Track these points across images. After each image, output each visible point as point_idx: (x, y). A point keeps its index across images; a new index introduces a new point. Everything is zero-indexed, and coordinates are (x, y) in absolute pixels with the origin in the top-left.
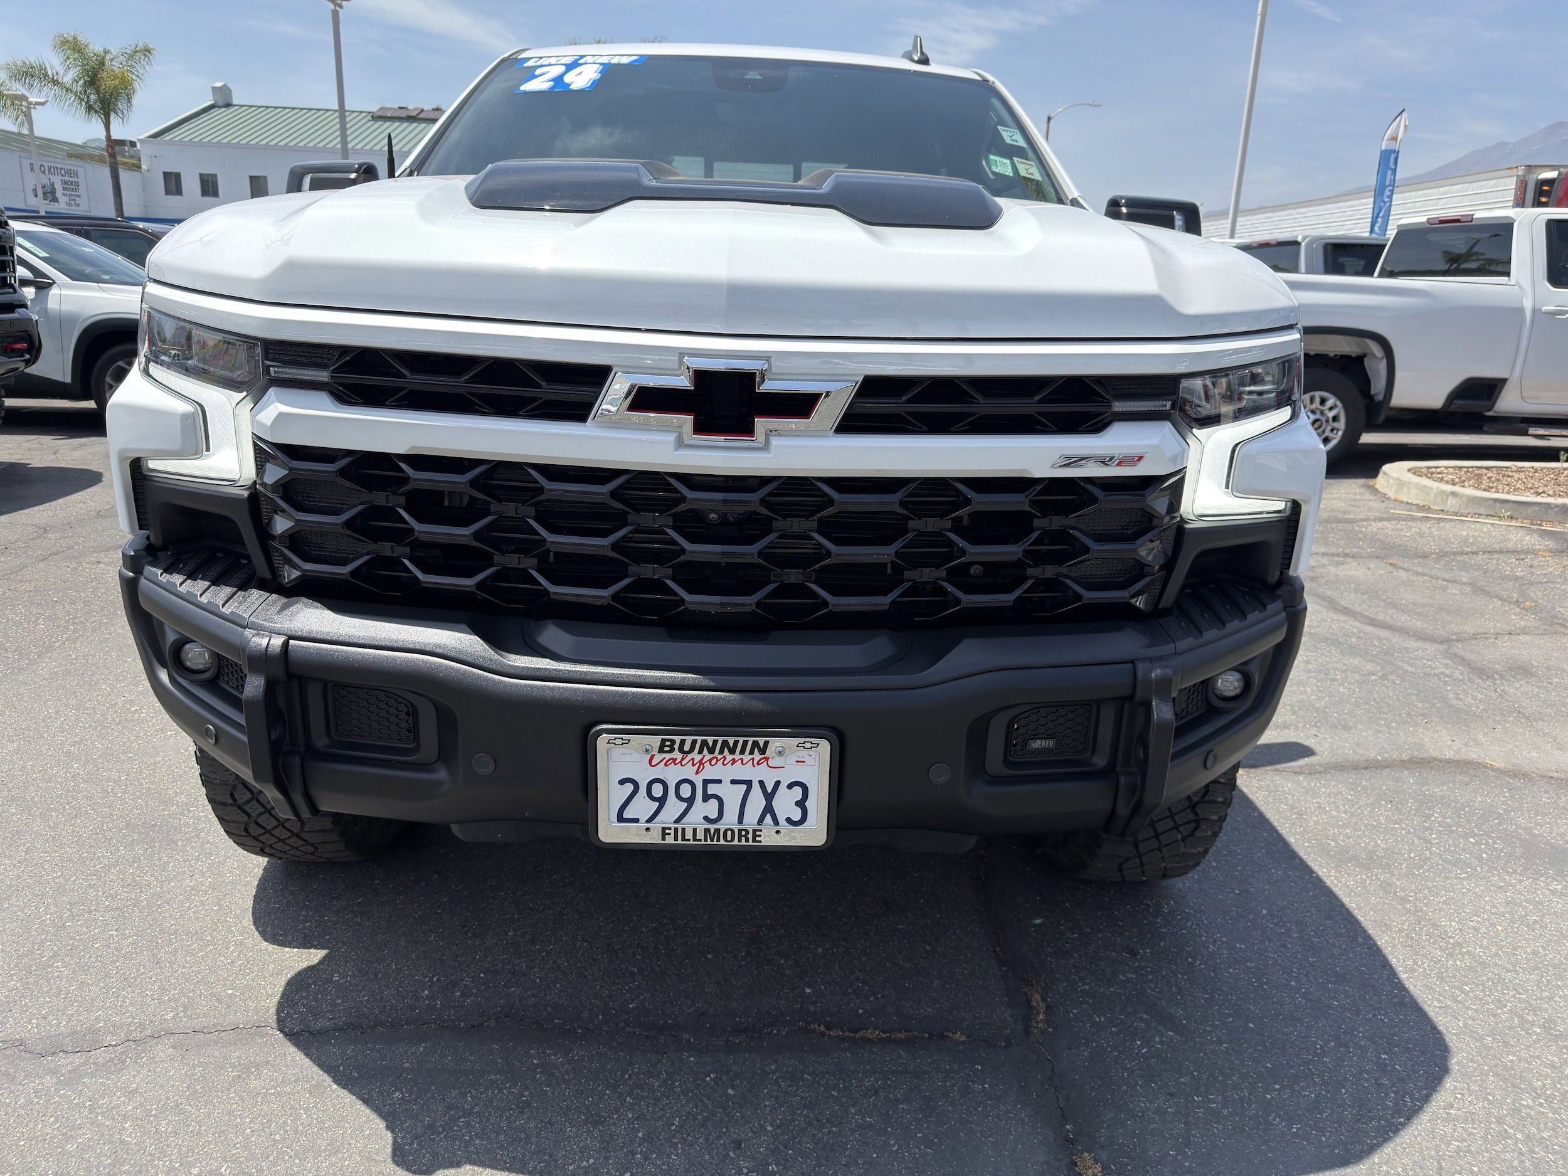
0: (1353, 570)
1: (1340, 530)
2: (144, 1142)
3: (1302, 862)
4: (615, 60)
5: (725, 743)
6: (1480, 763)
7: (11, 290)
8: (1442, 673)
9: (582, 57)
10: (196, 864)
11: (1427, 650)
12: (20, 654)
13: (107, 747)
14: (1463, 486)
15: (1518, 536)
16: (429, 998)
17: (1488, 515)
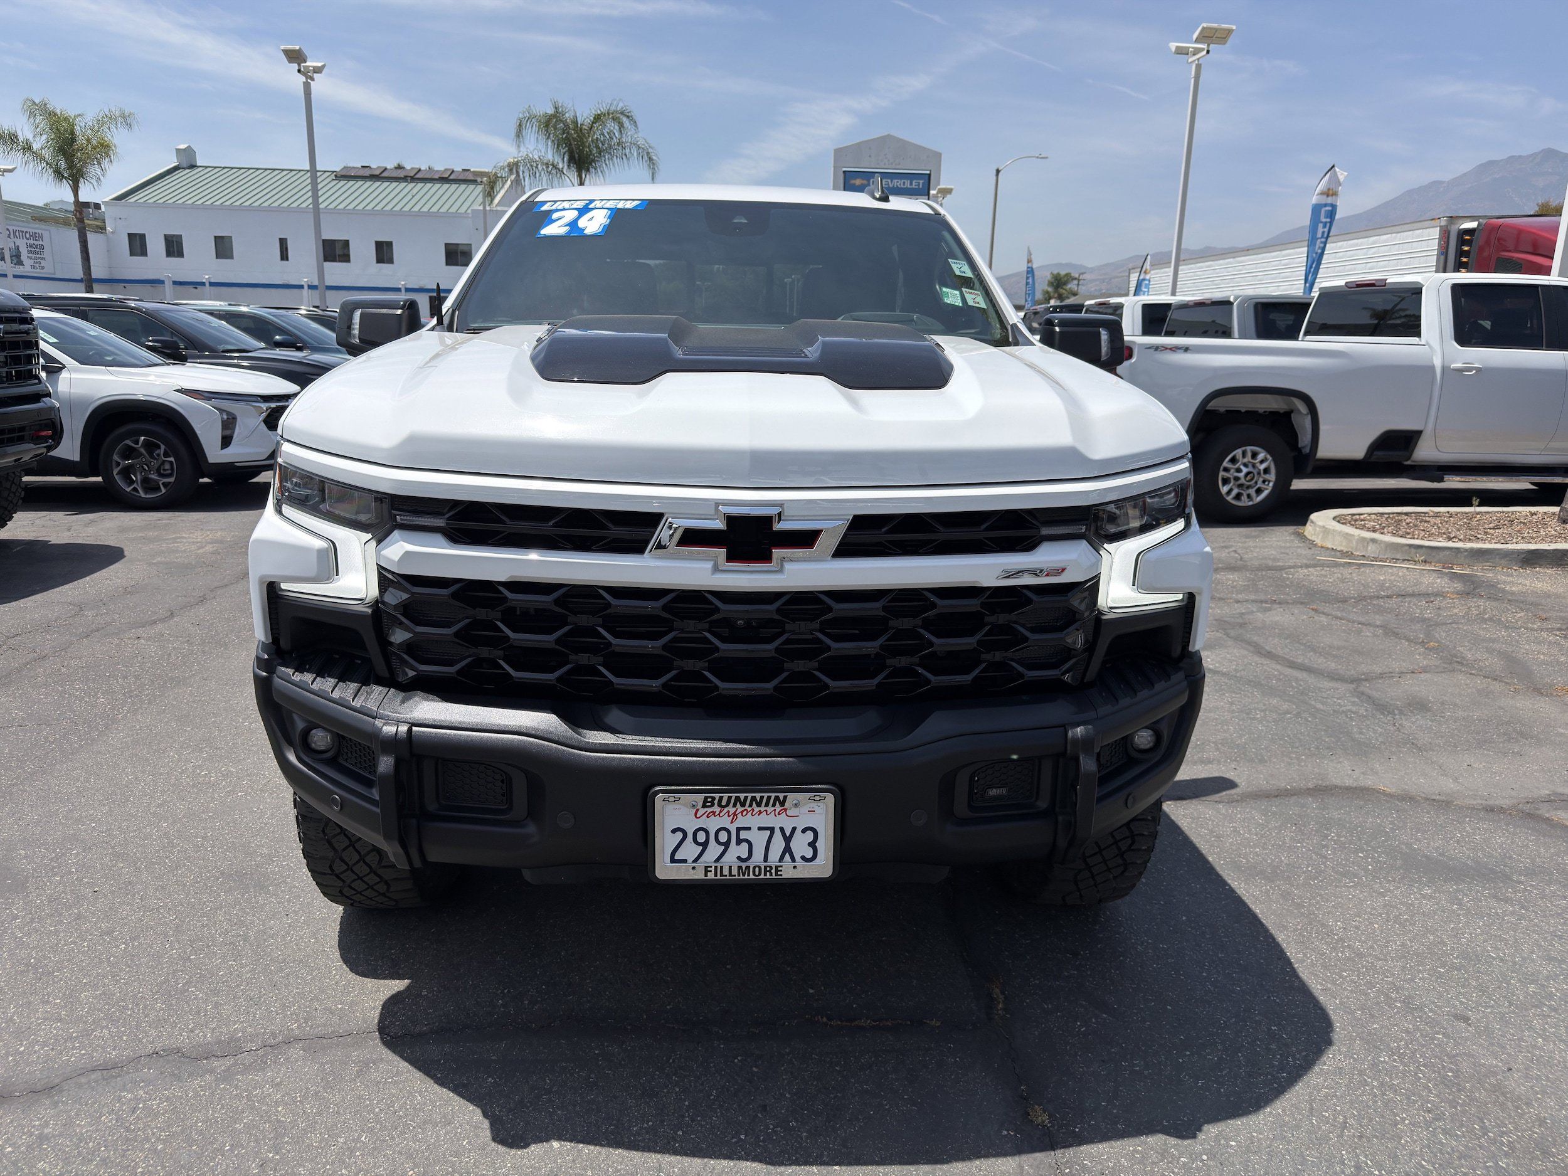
0: (1278, 616)
1: (1270, 578)
2: (296, 1120)
3: (1218, 876)
4: (621, 205)
5: (753, 798)
6: (1374, 789)
7: (37, 381)
8: (1350, 710)
9: (591, 201)
10: (289, 905)
11: (1338, 689)
12: (89, 726)
13: (189, 808)
14: (1382, 533)
15: (1430, 579)
16: (503, 1005)
17: (1404, 560)
